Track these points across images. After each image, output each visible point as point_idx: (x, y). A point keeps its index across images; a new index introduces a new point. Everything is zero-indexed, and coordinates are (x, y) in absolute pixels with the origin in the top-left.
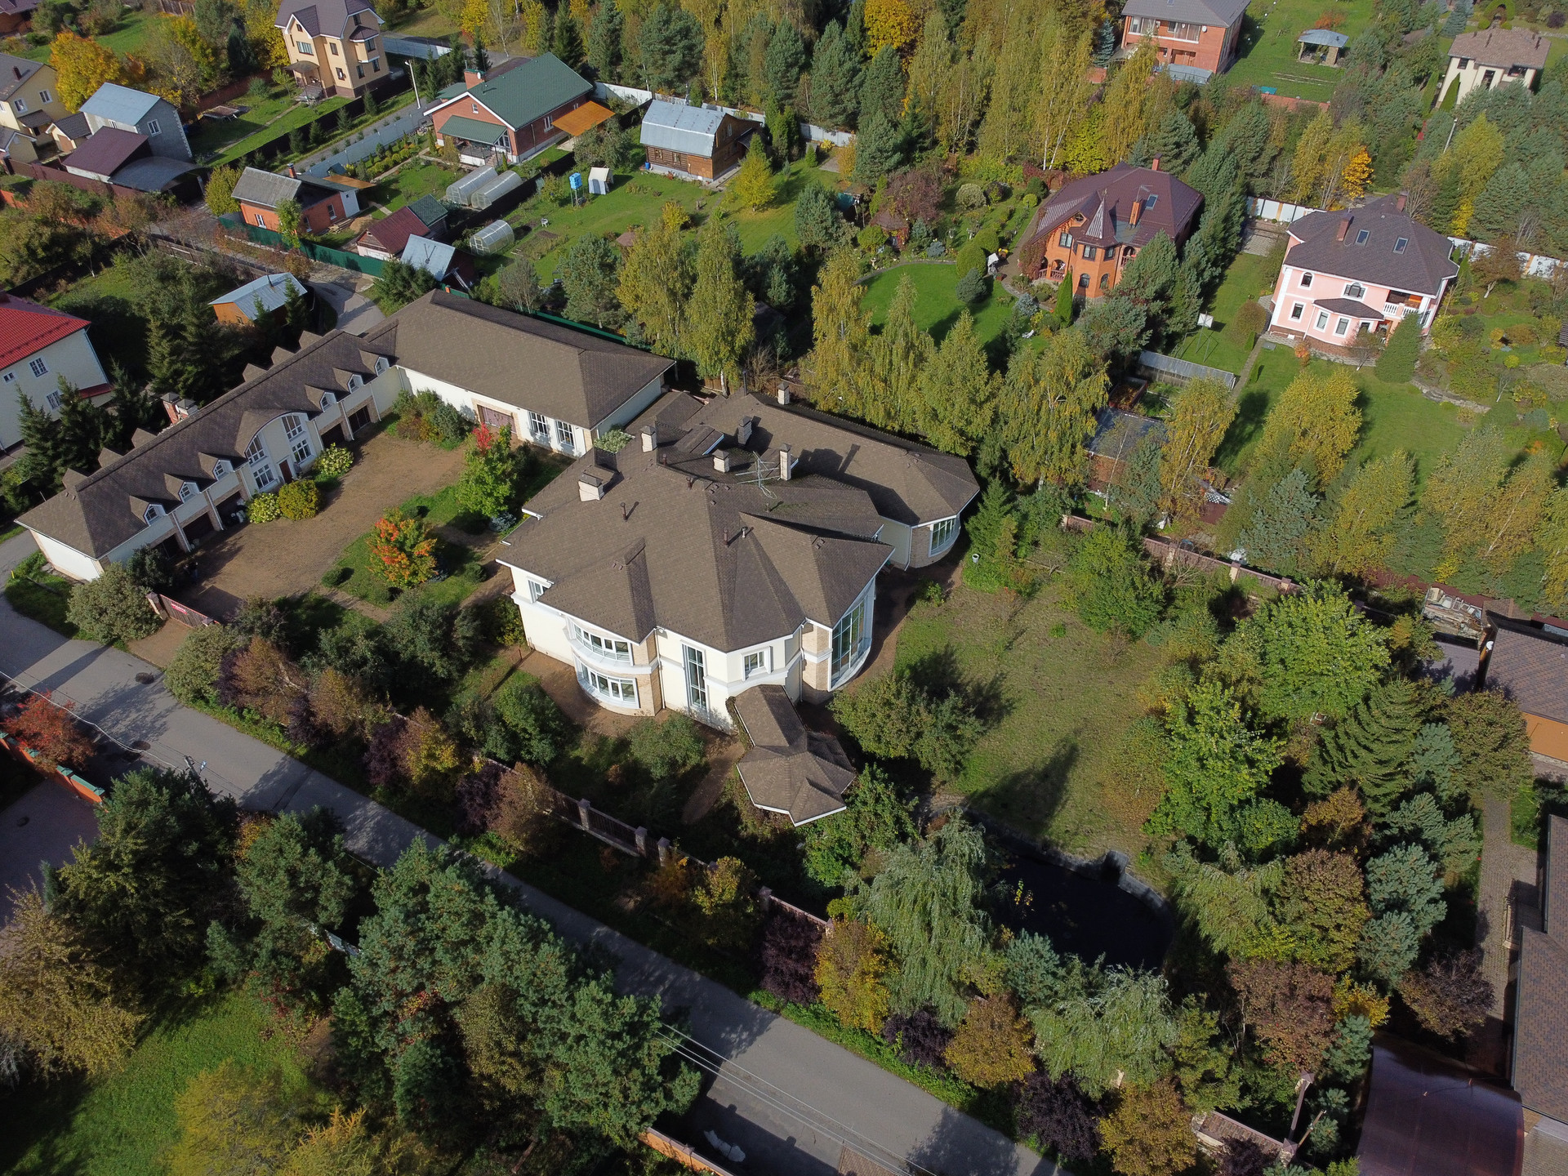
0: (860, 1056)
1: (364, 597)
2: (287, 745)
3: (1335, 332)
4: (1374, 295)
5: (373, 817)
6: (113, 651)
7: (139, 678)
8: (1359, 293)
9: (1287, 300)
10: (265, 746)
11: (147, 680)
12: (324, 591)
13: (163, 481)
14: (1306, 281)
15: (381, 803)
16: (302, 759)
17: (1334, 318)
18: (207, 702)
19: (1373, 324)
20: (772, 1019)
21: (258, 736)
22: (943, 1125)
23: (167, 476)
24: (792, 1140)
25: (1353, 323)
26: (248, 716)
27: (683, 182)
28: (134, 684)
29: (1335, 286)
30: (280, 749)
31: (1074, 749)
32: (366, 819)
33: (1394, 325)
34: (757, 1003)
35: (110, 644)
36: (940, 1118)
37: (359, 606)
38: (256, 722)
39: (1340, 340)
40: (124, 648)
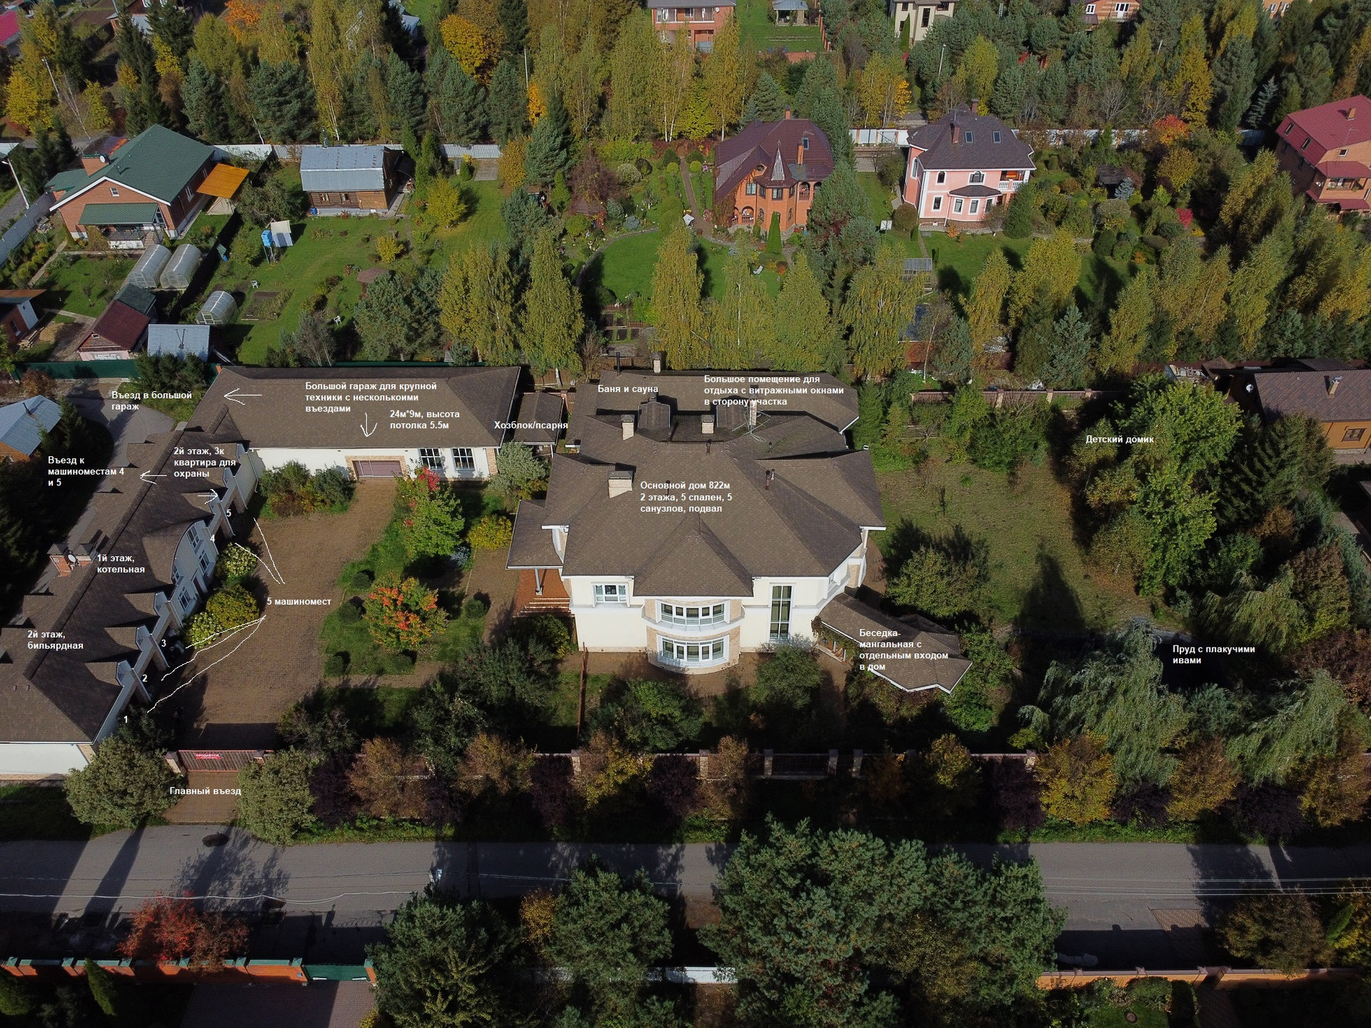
0: (1105, 842)
1: (381, 672)
2: (430, 833)
3: (970, 212)
4: (991, 178)
5: (572, 855)
6: (150, 831)
7: (209, 842)
8: (980, 178)
9: (929, 196)
10: (407, 844)
11: (220, 841)
12: (334, 682)
13: (108, 636)
14: (941, 179)
15: (567, 841)
16: (456, 838)
17: (967, 202)
18: (309, 831)
19: (994, 200)
20: (1027, 849)
21: (391, 839)
22: (1196, 859)
23: (109, 630)
24: (1116, 927)
25: (982, 202)
26: (365, 826)
27: (360, 218)
28: (208, 851)
29: (961, 178)
30: (425, 839)
31: (1049, 560)
32: (566, 860)
33: (1008, 198)
34: (1006, 842)
35: (142, 826)
36: (1190, 855)
37: (382, 681)
38: (378, 827)
39: (975, 217)
40: (162, 822)
